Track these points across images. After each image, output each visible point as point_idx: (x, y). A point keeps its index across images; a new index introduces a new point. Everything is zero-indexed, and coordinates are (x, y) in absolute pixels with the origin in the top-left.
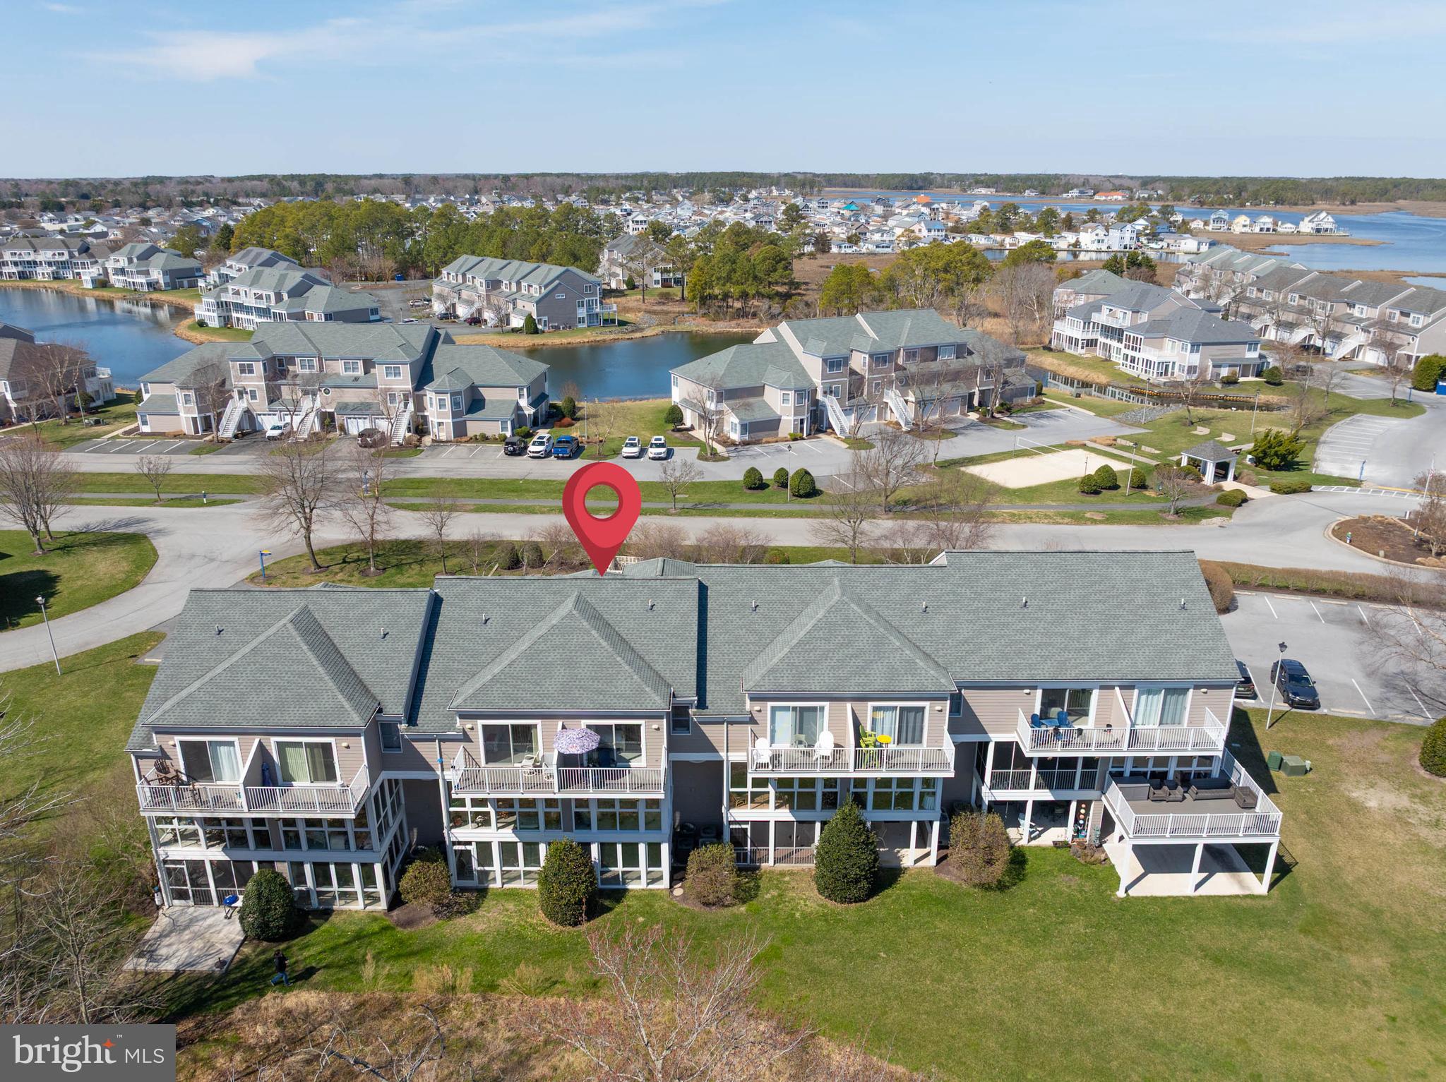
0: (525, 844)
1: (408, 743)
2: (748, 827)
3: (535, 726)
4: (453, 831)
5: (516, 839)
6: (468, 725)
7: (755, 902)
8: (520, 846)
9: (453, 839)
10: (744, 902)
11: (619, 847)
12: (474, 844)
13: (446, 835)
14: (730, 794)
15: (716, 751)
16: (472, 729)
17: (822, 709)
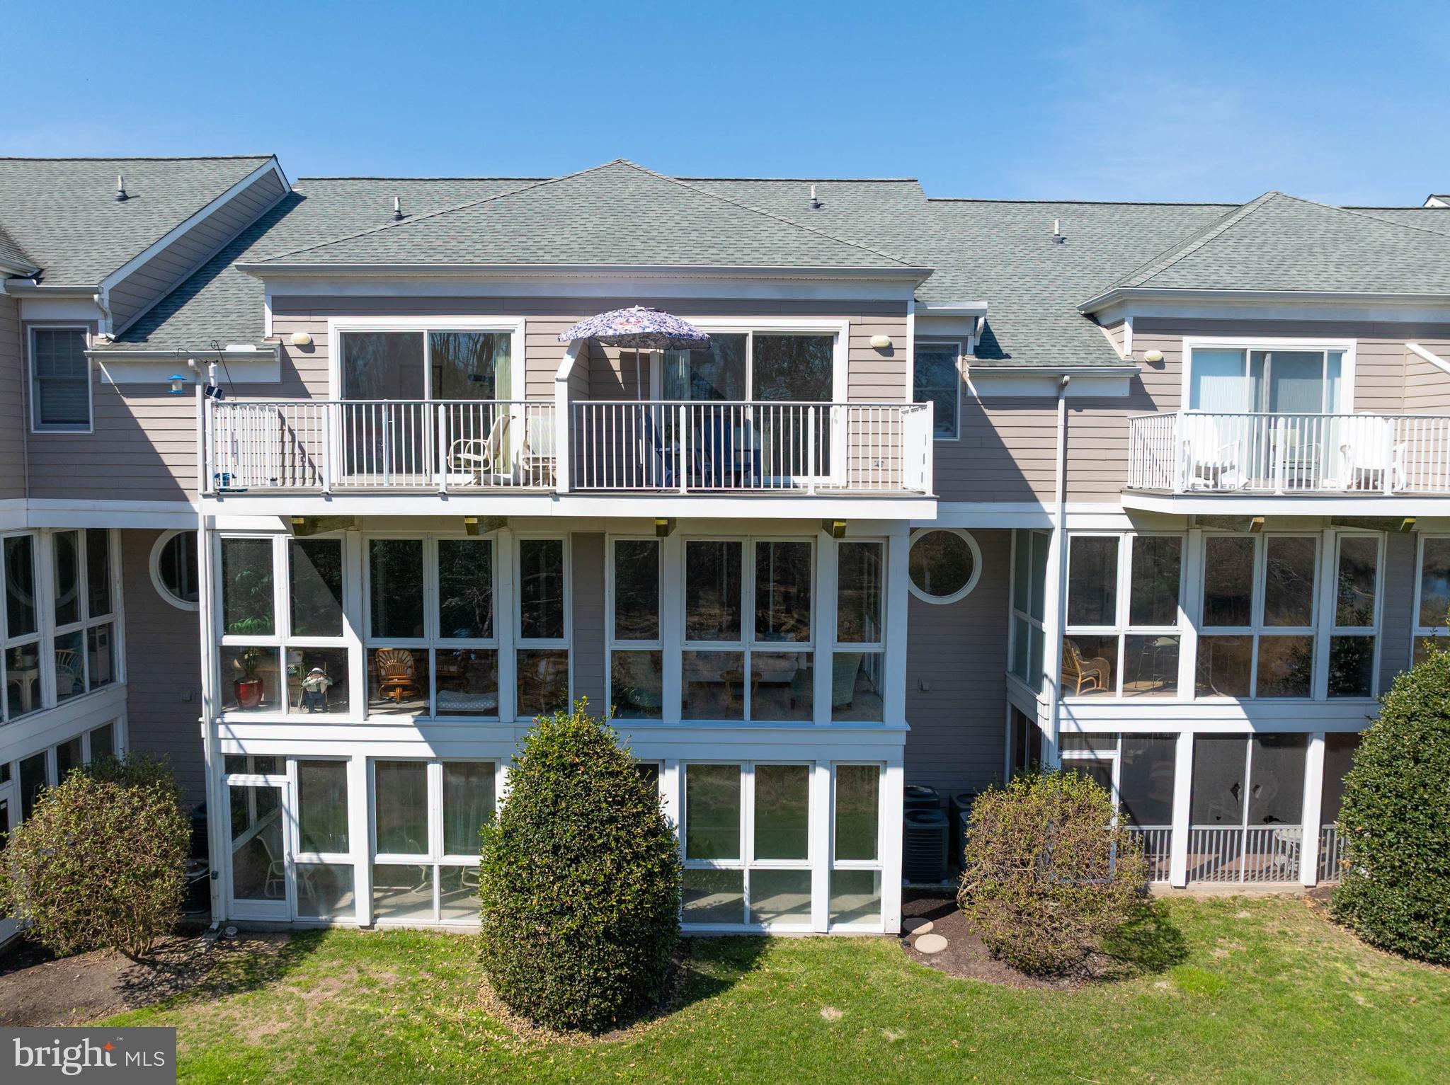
0: (450, 768)
1: (112, 397)
2: (1114, 756)
3: (506, 336)
4: (230, 716)
5: (425, 751)
6: (298, 331)
7: (1188, 967)
8: (435, 774)
9: (229, 748)
10: (1159, 969)
11: (748, 783)
12: (291, 766)
13: (205, 732)
14: (1068, 642)
15: (1030, 497)
16: (308, 347)
17: (1336, 357)
